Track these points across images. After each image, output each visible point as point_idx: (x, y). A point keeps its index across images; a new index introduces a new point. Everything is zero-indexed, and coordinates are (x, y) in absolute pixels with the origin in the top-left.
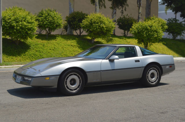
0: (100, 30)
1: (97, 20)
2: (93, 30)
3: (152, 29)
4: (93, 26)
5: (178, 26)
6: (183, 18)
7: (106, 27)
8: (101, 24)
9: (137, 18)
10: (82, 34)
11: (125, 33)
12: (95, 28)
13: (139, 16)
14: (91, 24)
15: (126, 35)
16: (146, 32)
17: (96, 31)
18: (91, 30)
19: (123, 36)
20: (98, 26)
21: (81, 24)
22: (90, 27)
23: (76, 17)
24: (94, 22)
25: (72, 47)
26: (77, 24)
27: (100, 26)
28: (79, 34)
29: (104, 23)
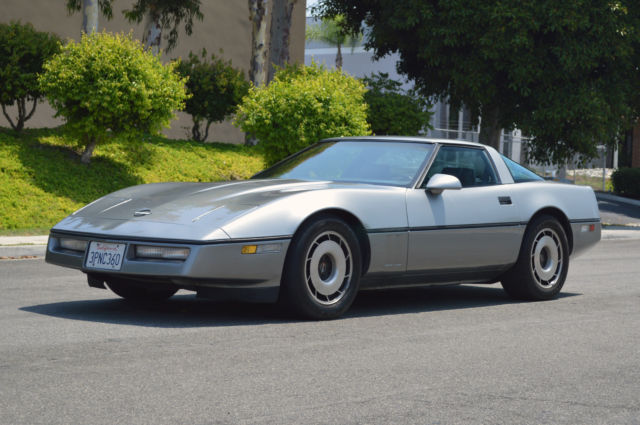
0: (127, 107)
1: (113, 62)
2: (99, 105)
3: (332, 112)
4: (97, 88)
5: (402, 109)
6: (406, 76)
7: (150, 97)
8: (131, 80)
9: (248, 68)
10: (27, 125)
11: (196, 128)
12: (108, 99)
13: (254, 57)
14: (90, 78)
15: (202, 137)
16: (308, 124)
17: (112, 109)
18: (87, 104)
19: (189, 141)
20: (120, 89)
21: (41, 78)
22: (87, 92)
23: (8, 49)
24: (102, 71)
25: (7, 176)
26: (16, 76)
27: (130, 88)
28: (16, 123)
29: (145, 78)
